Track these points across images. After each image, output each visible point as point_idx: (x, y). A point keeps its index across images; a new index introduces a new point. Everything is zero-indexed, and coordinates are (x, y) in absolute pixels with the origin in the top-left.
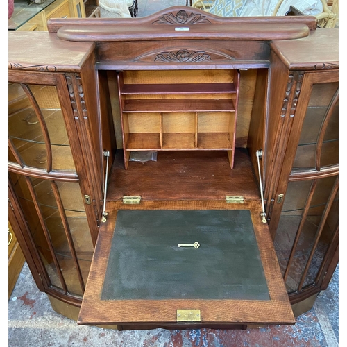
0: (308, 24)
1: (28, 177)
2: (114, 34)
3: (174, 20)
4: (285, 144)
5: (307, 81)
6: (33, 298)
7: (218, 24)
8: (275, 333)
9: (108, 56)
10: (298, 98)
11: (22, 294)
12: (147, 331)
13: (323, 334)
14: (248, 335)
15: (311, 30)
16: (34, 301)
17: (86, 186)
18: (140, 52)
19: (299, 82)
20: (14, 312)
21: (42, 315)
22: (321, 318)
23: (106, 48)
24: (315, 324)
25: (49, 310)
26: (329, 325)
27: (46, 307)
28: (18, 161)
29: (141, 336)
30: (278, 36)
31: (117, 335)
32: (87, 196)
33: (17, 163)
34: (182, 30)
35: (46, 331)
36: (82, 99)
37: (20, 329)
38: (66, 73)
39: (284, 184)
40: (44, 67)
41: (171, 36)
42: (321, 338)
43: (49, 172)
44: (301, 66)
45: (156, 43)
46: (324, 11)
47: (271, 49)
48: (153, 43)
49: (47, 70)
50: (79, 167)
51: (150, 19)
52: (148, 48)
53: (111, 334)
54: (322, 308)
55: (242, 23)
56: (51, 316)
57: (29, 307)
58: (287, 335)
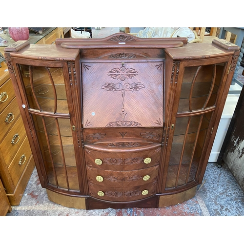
0: (183, 41)
1: (43, 116)
2: (89, 45)
3: (118, 39)
4: (173, 97)
5: (182, 66)
6: (37, 194)
7: (139, 41)
8: (174, 210)
9: (86, 56)
10: (178, 74)
11: (30, 192)
12: (103, 210)
13: (201, 210)
14: (159, 211)
15: (184, 44)
16: (37, 196)
17: (74, 121)
18: (101, 54)
19: (178, 66)
20: (26, 202)
21: (42, 203)
22: (200, 201)
23: (85, 52)
24: (196, 204)
25: (46, 200)
26: (205, 205)
27: (44, 199)
28: (39, 108)
29: (99, 212)
30: (168, 46)
31: (85, 212)
32: (74, 126)
33: (38, 109)
34: (122, 44)
35: (45, 211)
36: (75, 74)
37: (29, 211)
38: (68, 61)
39: (174, 119)
40: (58, 59)
41: (117, 46)
42: (200, 212)
43: (55, 113)
44: (178, 58)
45: (109, 50)
46: (196, 38)
47: (165, 52)
48: (108, 50)
49: (59, 61)
50: (71, 110)
51: (106, 39)
52: (106, 52)
53: (82, 212)
54: (200, 196)
55: (151, 41)
56: (47, 204)
57: (34, 199)
58: (181, 211)
